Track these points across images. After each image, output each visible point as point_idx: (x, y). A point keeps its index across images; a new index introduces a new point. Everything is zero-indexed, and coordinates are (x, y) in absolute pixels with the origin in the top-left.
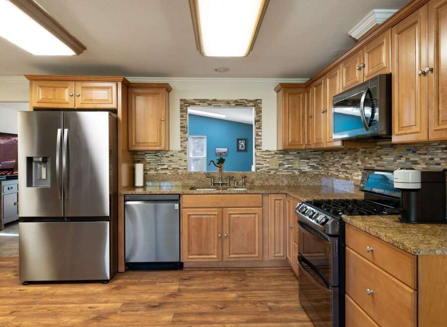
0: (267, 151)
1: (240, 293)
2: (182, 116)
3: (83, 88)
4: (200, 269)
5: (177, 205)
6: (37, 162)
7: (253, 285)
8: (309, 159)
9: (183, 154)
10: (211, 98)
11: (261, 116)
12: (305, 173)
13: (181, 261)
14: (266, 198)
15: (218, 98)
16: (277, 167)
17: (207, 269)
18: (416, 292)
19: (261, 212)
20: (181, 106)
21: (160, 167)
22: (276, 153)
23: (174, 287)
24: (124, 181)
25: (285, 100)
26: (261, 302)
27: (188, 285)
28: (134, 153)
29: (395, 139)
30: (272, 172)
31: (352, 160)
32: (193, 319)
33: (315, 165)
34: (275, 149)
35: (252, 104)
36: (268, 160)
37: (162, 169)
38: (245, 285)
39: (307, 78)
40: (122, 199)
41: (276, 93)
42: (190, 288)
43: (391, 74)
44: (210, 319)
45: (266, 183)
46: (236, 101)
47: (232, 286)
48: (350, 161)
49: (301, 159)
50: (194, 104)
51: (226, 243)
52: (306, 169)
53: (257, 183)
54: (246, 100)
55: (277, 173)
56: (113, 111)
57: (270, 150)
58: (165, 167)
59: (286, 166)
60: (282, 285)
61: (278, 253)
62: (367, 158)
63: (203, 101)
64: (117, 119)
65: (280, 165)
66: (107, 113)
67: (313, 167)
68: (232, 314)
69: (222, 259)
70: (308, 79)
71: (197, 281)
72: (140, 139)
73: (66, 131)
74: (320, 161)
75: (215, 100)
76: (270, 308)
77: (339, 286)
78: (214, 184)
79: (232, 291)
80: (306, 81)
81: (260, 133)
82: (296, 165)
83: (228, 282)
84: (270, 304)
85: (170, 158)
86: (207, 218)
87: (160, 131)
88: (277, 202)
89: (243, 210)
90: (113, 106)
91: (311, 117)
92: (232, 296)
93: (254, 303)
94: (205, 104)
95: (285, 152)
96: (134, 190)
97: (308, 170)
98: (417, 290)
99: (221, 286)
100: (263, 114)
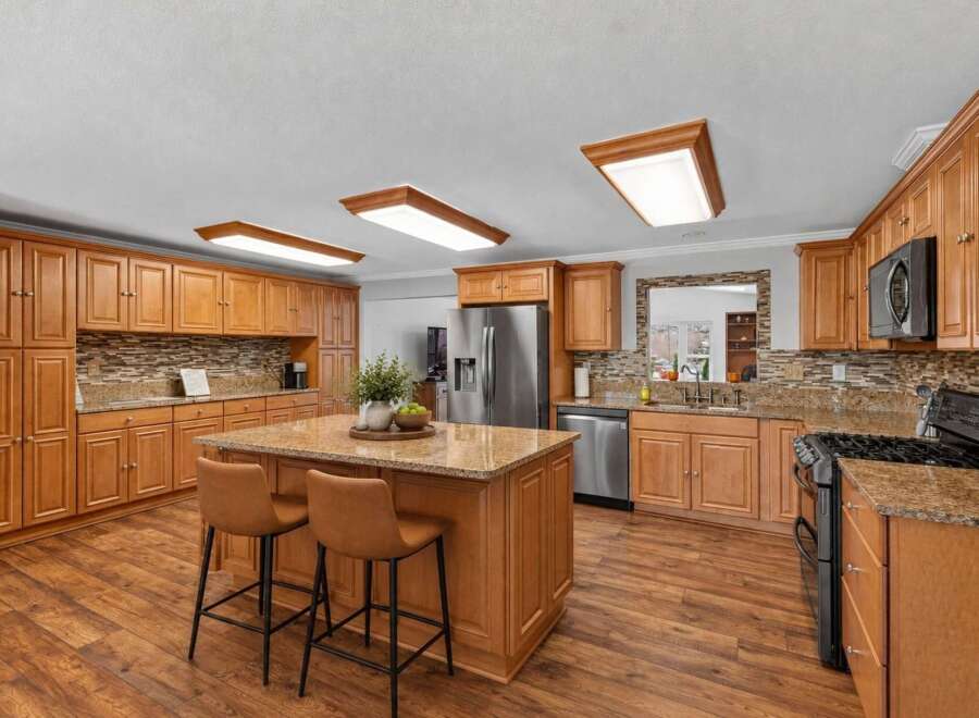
0: (780, 351)
1: (707, 556)
2: (639, 303)
3: (510, 277)
4: (655, 515)
5: (624, 425)
6: (464, 364)
7: (731, 550)
8: (867, 366)
9: (639, 355)
10: (683, 274)
11: (769, 296)
12: (860, 388)
13: (631, 499)
14: (764, 425)
15: (693, 274)
16: (801, 378)
17: (667, 517)
18: (885, 568)
19: (756, 445)
20: (637, 288)
21: (609, 372)
22: (798, 355)
23: (615, 530)
24: (557, 387)
25: (809, 269)
26: (734, 574)
27: (633, 531)
28: (572, 353)
29: (943, 343)
30: (791, 386)
31: (936, 371)
32: (625, 568)
33: (881, 375)
34: (797, 348)
35: (751, 278)
36: (782, 366)
37: (611, 375)
38: (721, 548)
39: (851, 227)
40: (553, 412)
41: (798, 259)
42: (635, 535)
43: (935, 238)
44: (649, 574)
46: (723, 275)
47: (697, 544)
48: (935, 373)
49: (849, 364)
50: (657, 285)
51: (696, 483)
52: (861, 382)
54: (742, 273)
55: (800, 387)
56: (541, 304)
57: (785, 349)
58: (615, 372)
59: (818, 377)
60: (783, 560)
61: (789, 512)
62: (956, 369)
63: (671, 279)
64: (548, 313)
65: (806, 374)
66: (535, 307)
67: (876, 380)
68: (682, 576)
69: (691, 506)
70: (854, 229)
71: (650, 529)
72: (581, 335)
73: (492, 329)
74: (892, 369)
75: (689, 277)
76: (746, 584)
77: (830, 561)
78: (687, 400)
79: (694, 550)
80: (850, 234)
81: (766, 324)
83: (695, 539)
84: (747, 579)
85: (623, 361)
86: (668, 446)
87: (605, 323)
88: (784, 432)
89: (725, 441)
90: (545, 297)
91: (851, 298)
92: (694, 556)
93: (724, 572)
94: (674, 283)
96: (574, 401)
97: (866, 384)
98: (887, 565)
99: (683, 541)
100: (773, 293)
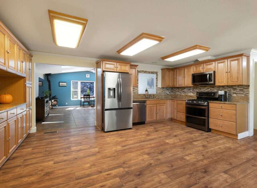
0: (159, 87)
3: (119, 65)
5: (145, 104)
8: (168, 90)
10: (145, 70)
15: (147, 71)
30: (160, 94)
33: (170, 92)
34: (161, 87)
36: (159, 90)
43: (215, 71)
45: (159, 97)
46: (151, 72)
50: (140, 72)
52: (168, 93)
53: (157, 97)
54: (154, 72)
55: (162, 94)
61: (169, 116)
65: (162, 92)
69: (157, 119)
73: (121, 79)
81: (157, 82)
82: (166, 92)
86: (153, 107)
90: (128, 72)
94: (143, 72)
95: (163, 88)
100: (158, 76)
